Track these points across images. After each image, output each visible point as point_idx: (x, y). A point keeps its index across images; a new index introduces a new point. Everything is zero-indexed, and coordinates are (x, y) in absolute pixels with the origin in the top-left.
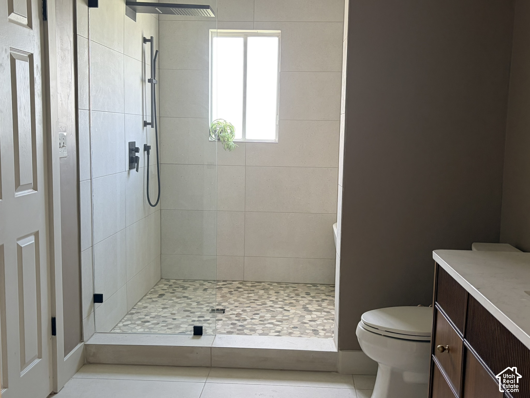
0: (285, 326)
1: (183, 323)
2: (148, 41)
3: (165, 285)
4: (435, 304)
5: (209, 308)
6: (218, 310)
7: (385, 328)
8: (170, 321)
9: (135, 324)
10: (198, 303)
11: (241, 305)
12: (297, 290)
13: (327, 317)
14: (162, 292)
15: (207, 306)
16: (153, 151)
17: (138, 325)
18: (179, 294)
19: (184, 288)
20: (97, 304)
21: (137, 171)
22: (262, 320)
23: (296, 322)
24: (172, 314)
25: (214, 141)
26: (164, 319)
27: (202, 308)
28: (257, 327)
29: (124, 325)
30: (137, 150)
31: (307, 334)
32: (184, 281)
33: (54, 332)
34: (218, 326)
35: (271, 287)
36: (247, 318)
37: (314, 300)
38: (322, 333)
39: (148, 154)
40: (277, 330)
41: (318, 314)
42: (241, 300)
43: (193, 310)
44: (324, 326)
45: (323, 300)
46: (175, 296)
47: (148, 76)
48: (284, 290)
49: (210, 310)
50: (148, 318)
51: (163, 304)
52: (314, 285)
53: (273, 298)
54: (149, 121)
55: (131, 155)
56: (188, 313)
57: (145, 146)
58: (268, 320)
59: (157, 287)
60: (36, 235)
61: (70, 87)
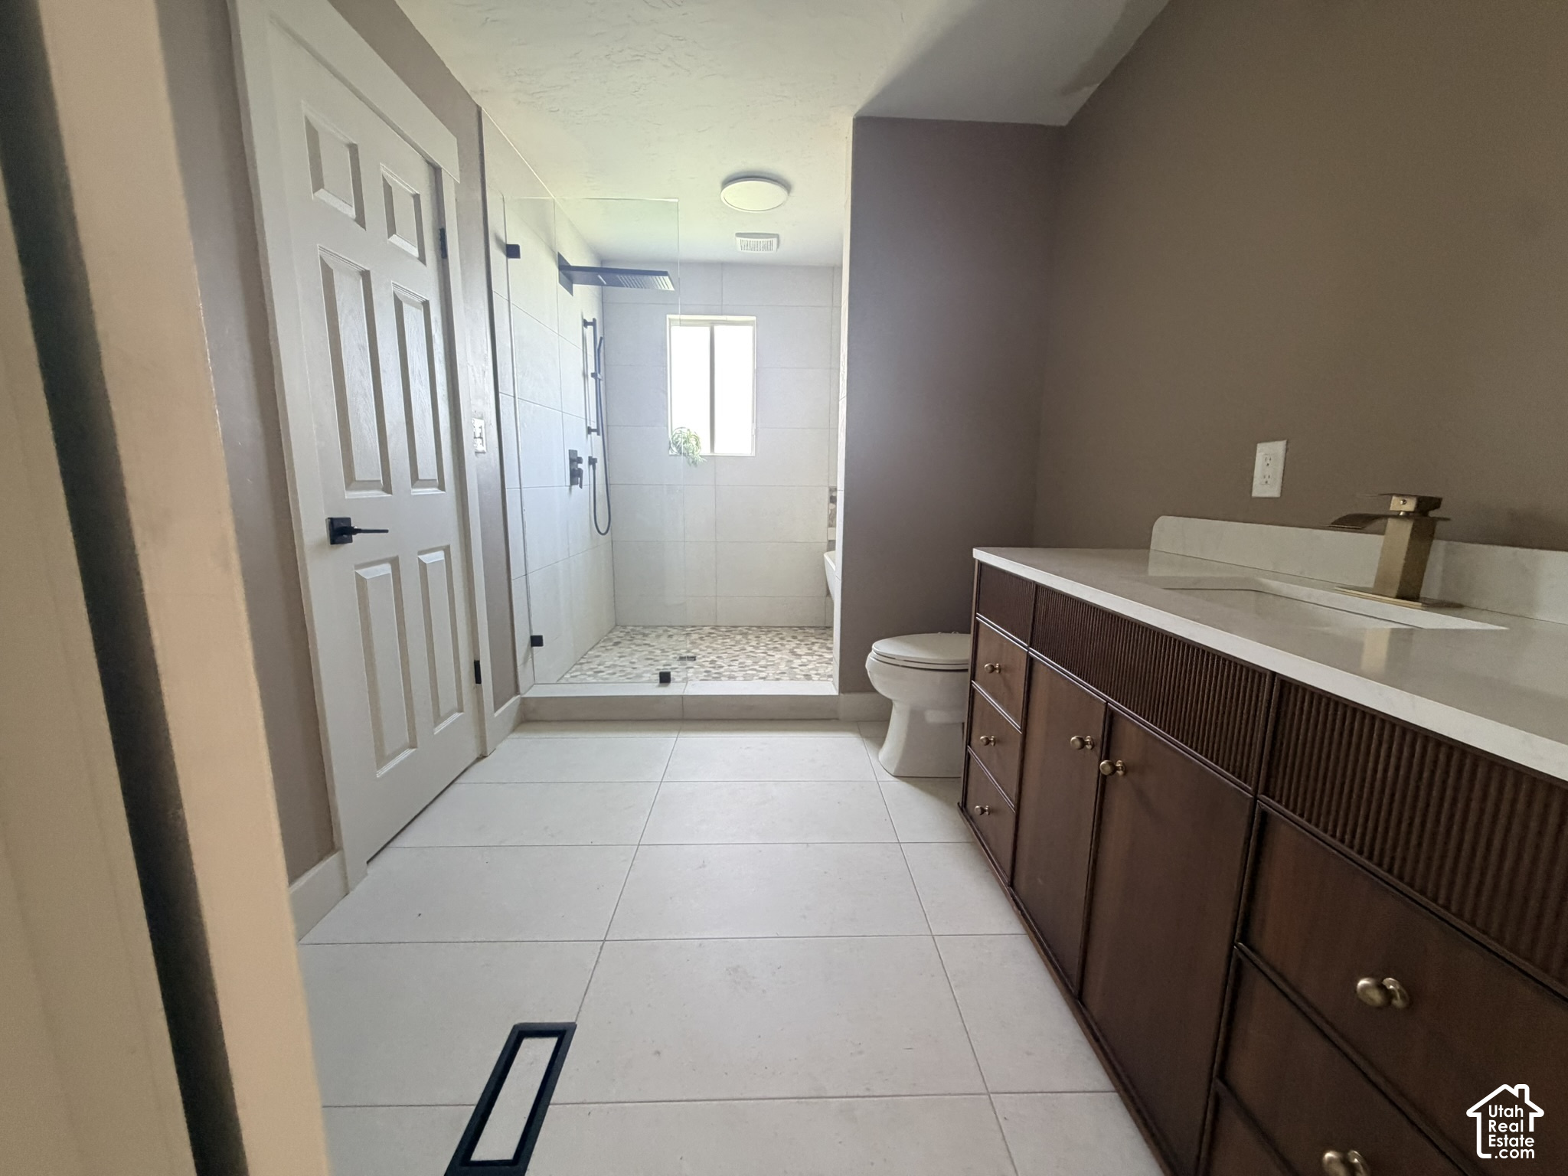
0: (771, 671)
1: (647, 672)
2: (590, 324)
3: (621, 632)
4: (976, 616)
5: (676, 656)
6: (688, 657)
7: (903, 657)
8: (629, 670)
9: (585, 674)
10: (663, 651)
11: (715, 652)
12: (781, 634)
13: (821, 661)
14: (619, 640)
15: (673, 654)
16: (600, 465)
17: (589, 676)
18: (639, 642)
19: (645, 635)
20: (535, 648)
21: (581, 487)
22: (742, 666)
23: (783, 667)
24: (632, 663)
25: (676, 455)
26: (621, 668)
27: (668, 656)
28: (736, 674)
29: (572, 677)
30: (580, 460)
31: (798, 679)
32: (645, 627)
33: (478, 680)
34: (689, 675)
35: (750, 632)
36: (723, 665)
37: (803, 643)
38: (816, 678)
39: (594, 469)
40: (761, 676)
41: (810, 658)
42: (714, 645)
43: (657, 658)
44: (817, 670)
45: (813, 643)
46: (634, 644)
47: (591, 369)
48: (766, 635)
49: (678, 657)
50: (601, 668)
51: (620, 653)
52: (800, 628)
53: (754, 643)
54: (594, 426)
55: (572, 468)
56: (650, 662)
57: (590, 458)
58: (749, 666)
59: (611, 634)
60: (447, 550)
61: (486, 360)
